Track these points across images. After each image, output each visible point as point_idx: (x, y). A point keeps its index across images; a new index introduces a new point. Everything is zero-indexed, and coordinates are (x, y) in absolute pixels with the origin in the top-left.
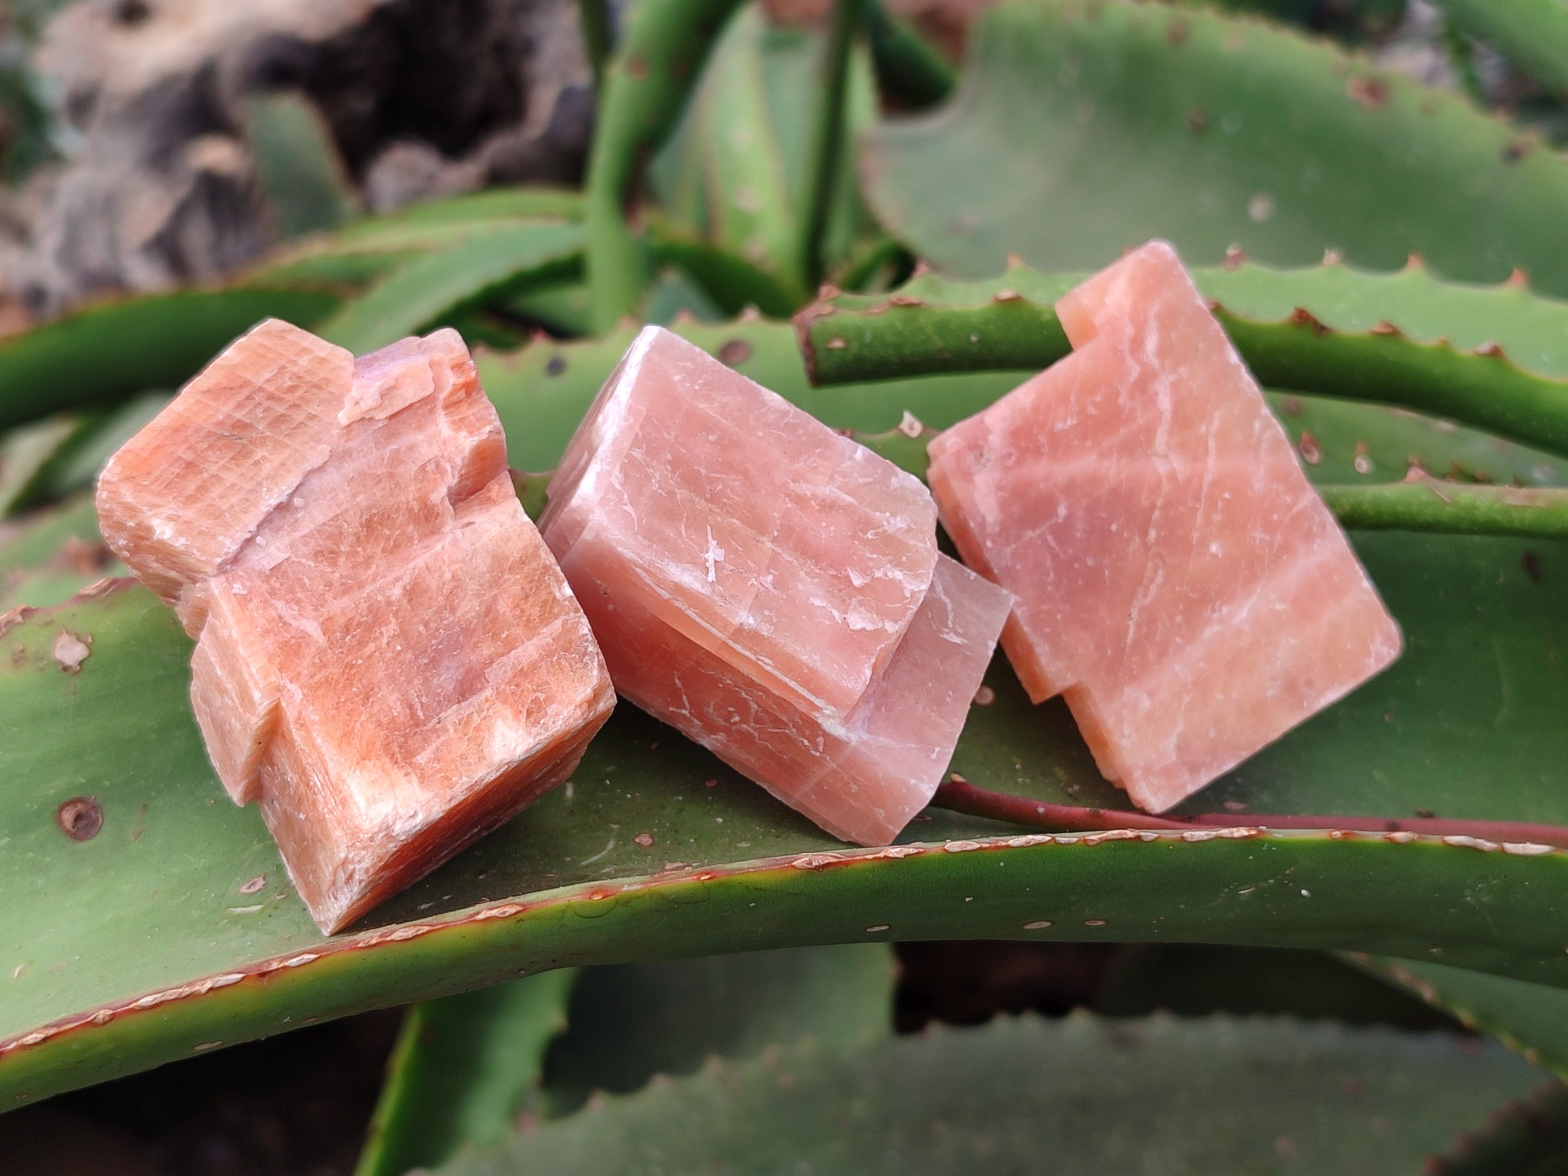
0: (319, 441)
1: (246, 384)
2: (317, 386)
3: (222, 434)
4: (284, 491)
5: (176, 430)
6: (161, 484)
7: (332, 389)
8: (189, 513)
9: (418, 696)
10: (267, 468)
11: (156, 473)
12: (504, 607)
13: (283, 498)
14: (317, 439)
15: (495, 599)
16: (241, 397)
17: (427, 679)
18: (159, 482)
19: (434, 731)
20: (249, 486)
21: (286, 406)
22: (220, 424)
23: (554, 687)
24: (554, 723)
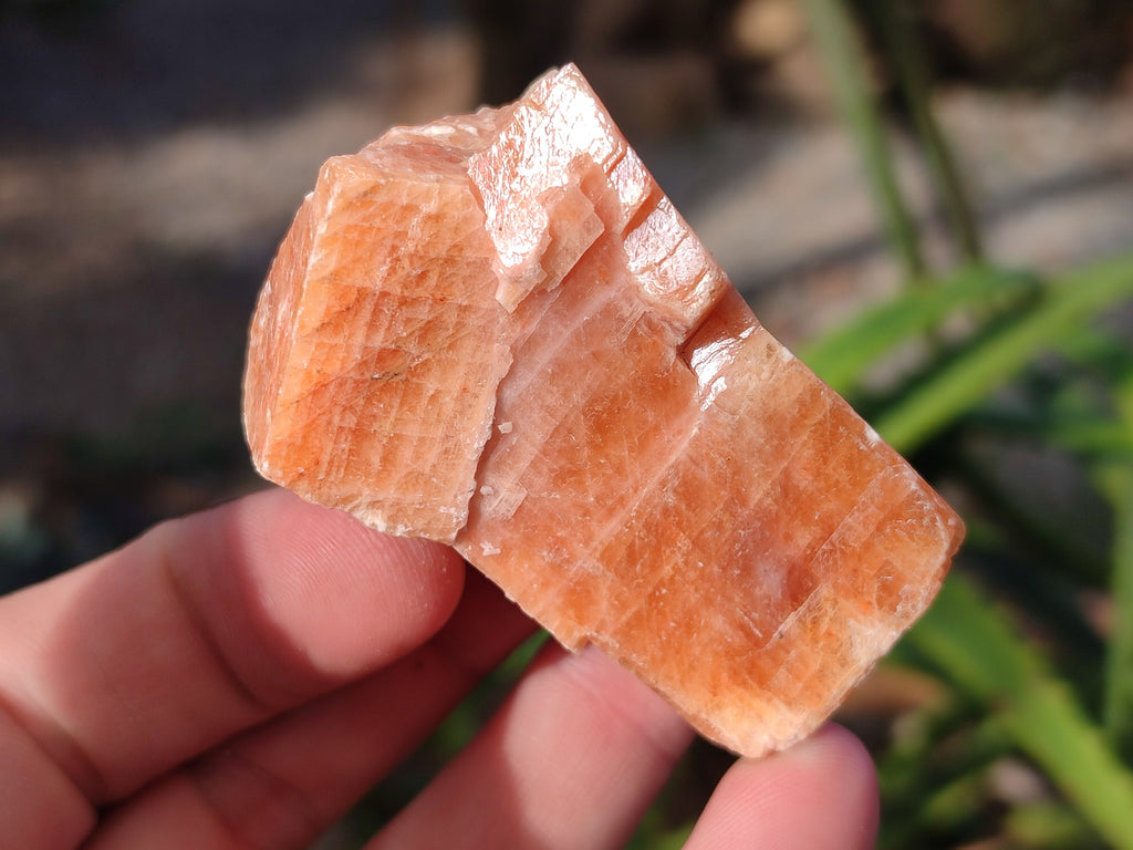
0: (490, 341)
1: (362, 294)
2: (450, 261)
3: (372, 379)
4: (484, 427)
5: (315, 393)
6: (338, 470)
7: (470, 255)
8: (390, 493)
9: (745, 614)
10: (449, 404)
11: (325, 458)
12: (803, 480)
13: (487, 434)
14: (485, 335)
15: (787, 473)
16: (366, 315)
17: (748, 593)
18: (334, 469)
19: (780, 647)
20: (440, 432)
21: (427, 308)
22: (364, 364)
23: (898, 564)
24: (913, 607)
